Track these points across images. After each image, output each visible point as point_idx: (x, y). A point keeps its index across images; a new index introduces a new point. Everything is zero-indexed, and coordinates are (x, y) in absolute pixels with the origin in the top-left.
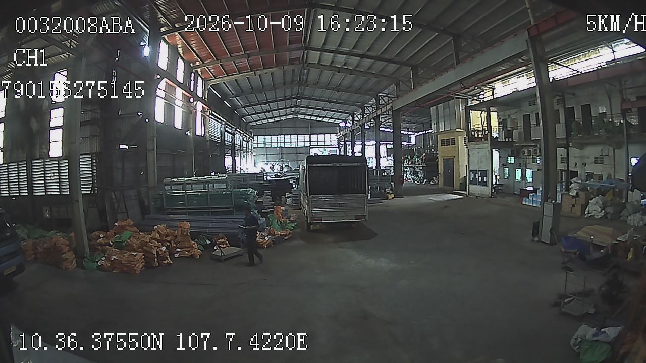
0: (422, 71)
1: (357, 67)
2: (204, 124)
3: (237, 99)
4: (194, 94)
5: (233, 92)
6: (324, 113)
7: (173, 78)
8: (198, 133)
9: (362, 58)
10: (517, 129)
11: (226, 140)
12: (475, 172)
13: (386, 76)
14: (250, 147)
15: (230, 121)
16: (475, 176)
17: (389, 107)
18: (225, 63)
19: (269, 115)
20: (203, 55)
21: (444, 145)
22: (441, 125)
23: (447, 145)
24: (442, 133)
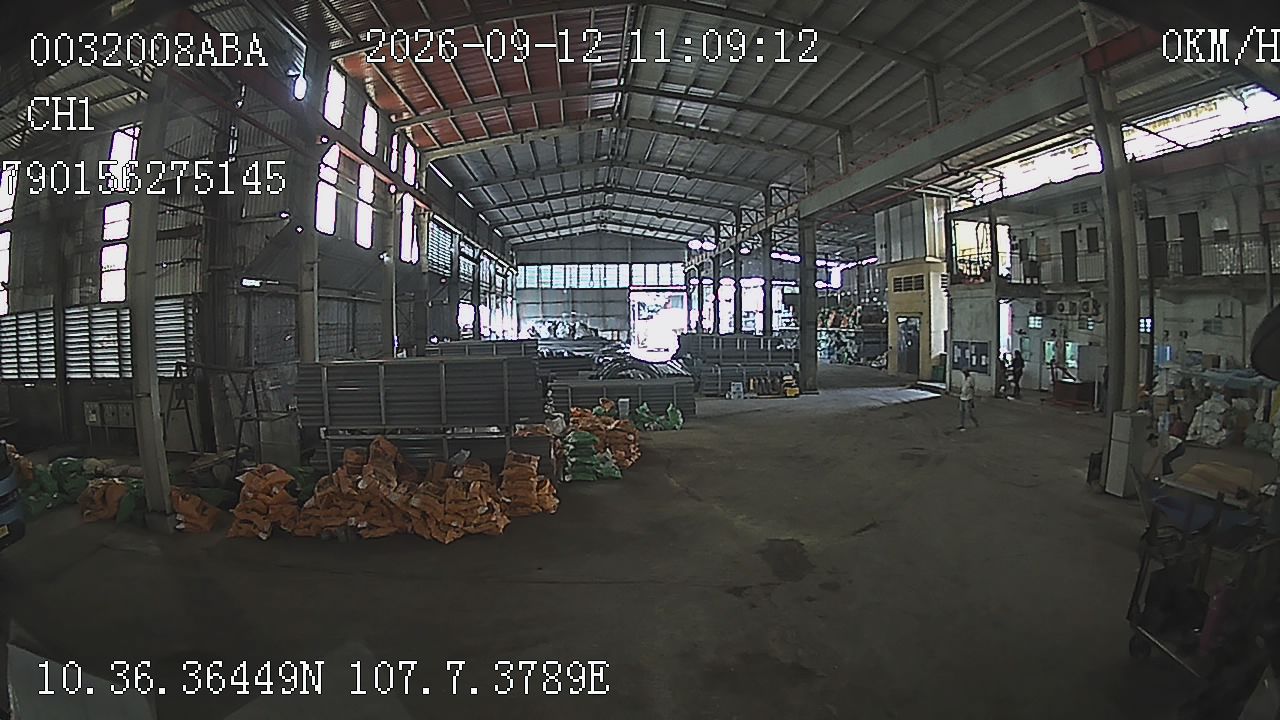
0: (861, 139)
1: (728, 128)
2: (418, 237)
3: (485, 191)
4: (398, 177)
5: (477, 176)
6: (658, 221)
7: (354, 144)
8: (406, 256)
9: (739, 110)
10: (1049, 260)
11: (461, 271)
12: (963, 346)
13: (786, 148)
14: (509, 288)
15: (471, 234)
16: (963, 353)
17: (791, 211)
18: (460, 116)
19: (548, 223)
20: (418, 98)
21: (900, 290)
22: (896, 248)
23: (905, 290)
24: (897, 264)
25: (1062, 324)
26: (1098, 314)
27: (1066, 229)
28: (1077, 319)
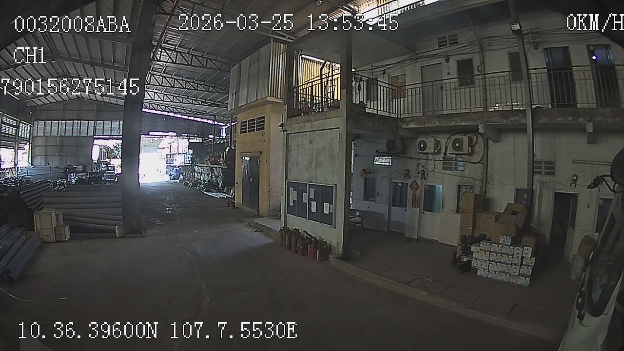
12: (300, 188)
16: (300, 196)
21: (245, 132)
22: (243, 94)
23: (250, 131)
24: (242, 107)
25: (419, 164)
26: (473, 154)
27: (428, 63)
28: (442, 159)
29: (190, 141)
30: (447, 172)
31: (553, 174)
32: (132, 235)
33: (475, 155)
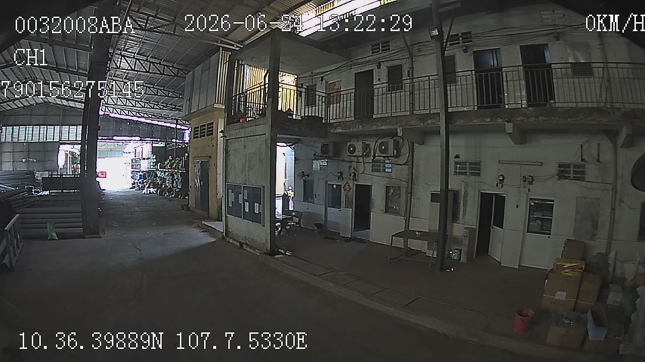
12: (237, 190)
16: (236, 197)
21: (198, 137)
22: (195, 100)
23: (201, 137)
24: (195, 113)
25: (351, 167)
26: (400, 156)
27: (361, 70)
28: (371, 161)
29: (154, 145)
30: (376, 174)
31: (479, 174)
32: (90, 236)
33: (401, 157)
